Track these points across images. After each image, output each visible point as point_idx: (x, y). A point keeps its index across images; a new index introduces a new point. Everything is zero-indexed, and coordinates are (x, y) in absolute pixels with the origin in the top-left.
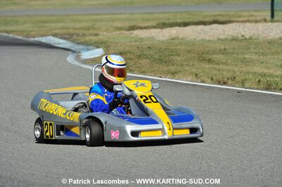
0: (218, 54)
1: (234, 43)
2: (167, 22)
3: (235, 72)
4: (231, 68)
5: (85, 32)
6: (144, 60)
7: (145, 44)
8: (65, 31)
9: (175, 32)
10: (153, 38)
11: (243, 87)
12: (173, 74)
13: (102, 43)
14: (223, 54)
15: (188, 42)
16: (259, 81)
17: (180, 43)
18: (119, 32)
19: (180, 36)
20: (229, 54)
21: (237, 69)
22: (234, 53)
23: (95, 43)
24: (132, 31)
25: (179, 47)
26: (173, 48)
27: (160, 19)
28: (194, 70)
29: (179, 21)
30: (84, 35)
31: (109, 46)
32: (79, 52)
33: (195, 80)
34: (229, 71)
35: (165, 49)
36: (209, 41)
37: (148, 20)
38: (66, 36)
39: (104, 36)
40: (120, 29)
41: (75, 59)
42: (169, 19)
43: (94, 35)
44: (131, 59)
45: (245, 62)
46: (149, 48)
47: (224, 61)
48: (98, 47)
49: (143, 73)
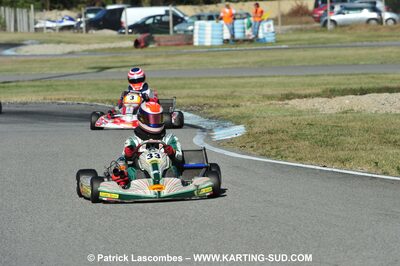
2: (337, 87)
5: (221, 102)
6: (302, 142)
7: (304, 120)
8: (192, 101)
9: (347, 102)
10: (317, 110)
12: (343, 162)
13: (244, 118)
17: (355, 117)
18: (269, 102)
19: (356, 109)
23: (234, 117)
24: (287, 101)
25: (353, 124)
26: (343, 124)
27: (328, 83)
28: (373, 156)
29: (355, 87)
30: (219, 106)
31: (253, 122)
32: (211, 130)
33: (374, 170)
35: (333, 127)
37: (310, 85)
38: (194, 108)
39: (247, 107)
40: (270, 97)
41: (205, 141)
42: (340, 84)
43: (234, 106)
44: (283, 140)
46: (310, 124)
48: (238, 124)
49: (300, 160)
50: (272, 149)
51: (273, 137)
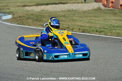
0: (62, 17)
1: (69, 12)
2: (40, 3)
3: (69, 25)
4: (67, 23)
6: (30, 20)
7: (30, 13)
9: (43, 7)
10: (34, 10)
11: (73, 31)
13: (11, 12)
14: (64, 17)
15: (49, 12)
16: (80, 29)
18: (19, 8)
19: (45, 10)
20: (67, 17)
21: (70, 24)
22: (69, 17)
23: (8, 12)
24: (24, 7)
25: (45, 14)
26: (42, 14)
27: (36, 2)
29: (45, 3)
30: (3, 9)
31: (14, 14)
34: (67, 24)
35: (39, 15)
36: (58, 11)
37: (31, 2)
39: (12, 9)
40: (19, 6)
43: (8, 9)
44: (24, 19)
45: (74, 20)
46: (32, 15)
47: (64, 20)
48: (10, 14)
49: (29, 25)
50: (21, 22)
51: (21, 18)
